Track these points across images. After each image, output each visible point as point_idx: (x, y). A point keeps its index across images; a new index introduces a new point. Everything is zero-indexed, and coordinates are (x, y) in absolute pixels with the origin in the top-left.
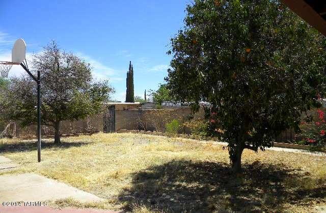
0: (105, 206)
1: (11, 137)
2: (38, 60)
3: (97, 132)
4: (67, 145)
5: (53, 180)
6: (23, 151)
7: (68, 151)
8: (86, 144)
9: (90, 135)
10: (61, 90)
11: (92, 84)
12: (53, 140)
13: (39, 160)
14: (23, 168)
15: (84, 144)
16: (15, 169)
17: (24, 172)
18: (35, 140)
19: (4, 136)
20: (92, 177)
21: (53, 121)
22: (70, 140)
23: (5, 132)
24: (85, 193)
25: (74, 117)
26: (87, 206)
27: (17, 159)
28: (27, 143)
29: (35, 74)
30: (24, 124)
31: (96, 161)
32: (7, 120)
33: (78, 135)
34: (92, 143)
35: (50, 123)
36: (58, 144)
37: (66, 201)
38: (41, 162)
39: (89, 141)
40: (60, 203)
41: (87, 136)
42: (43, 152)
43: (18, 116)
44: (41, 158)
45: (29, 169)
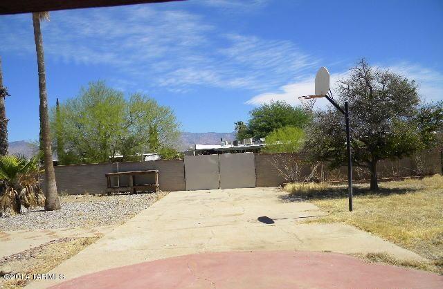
0: (429, 267)
1: (318, 182)
2: (345, 86)
3: (431, 174)
4: (387, 192)
5: (366, 232)
6: (332, 198)
7: (387, 200)
8: (413, 190)
9: (421, 178)
10: (376, 120)
11: (418, 108)
12: (369, 185)
13: (351, 209)
14: (333, 217)
15: (410, 190)
16: (323, 218)
17: (333, 221)
18: (346, 186)
19: (311, 181)
20: (416, 233)
21: (367, 161)
22: (392, 185)
23: (312, 176)
24: (405, 251)
25: (395, 154)
26: (405, 265)
27: (325, 207)
28: (337, 188)
29: (341, 104)
30: (333, 166)
31: (424, 213)
32: (314, 162)
33: (403, 179)
34: (421, 190)
35: (365, 163)
36: (374, 190)
37: (378, 256)
38: (353, 212)
39: (418, 187)
40: (371, 257)
41: (417, 180)
42: (355, 200)
43: (327, 156)
44: (353, 207)
45: (339, 219)
